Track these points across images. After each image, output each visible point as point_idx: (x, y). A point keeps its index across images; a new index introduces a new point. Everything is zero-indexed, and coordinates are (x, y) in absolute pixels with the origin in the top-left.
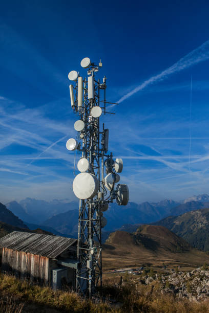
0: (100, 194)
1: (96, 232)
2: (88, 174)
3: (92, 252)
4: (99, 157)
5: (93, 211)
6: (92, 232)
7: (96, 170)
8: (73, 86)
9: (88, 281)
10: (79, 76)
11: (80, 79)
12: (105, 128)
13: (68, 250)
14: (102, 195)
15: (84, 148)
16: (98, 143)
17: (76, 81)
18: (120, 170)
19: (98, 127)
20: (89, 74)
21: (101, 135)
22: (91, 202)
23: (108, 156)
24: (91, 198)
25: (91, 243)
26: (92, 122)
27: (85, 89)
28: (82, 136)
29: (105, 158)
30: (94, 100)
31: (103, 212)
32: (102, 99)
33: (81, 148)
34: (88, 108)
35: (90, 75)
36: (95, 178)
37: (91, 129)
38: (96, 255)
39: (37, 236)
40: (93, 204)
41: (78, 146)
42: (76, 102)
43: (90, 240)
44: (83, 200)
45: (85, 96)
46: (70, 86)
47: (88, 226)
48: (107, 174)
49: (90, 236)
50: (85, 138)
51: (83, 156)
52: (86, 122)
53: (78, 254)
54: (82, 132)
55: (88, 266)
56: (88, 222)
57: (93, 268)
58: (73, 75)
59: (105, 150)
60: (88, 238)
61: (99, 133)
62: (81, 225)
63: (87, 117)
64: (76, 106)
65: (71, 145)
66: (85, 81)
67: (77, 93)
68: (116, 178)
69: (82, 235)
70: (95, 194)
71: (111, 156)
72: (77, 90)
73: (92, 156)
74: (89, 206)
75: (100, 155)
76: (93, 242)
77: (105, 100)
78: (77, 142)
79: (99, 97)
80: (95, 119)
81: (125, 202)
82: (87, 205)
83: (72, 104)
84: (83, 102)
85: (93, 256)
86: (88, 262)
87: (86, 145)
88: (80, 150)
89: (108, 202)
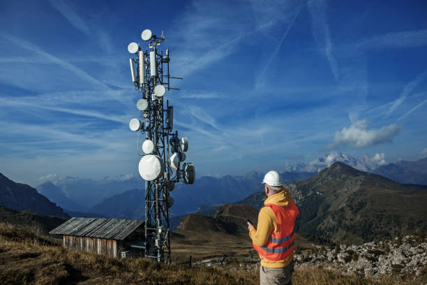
0: (165, 174)
1: (163, 211)
2: (153, 156)
3: (160, 231)
4: (163, 136)
5: (159, 191)
6: (159, 212)
7: (161, 150)
8: (133, 60)
9: (156, 259)
10: (140, 49)
11: (141, 53)
12: (169, 105)
13: (135, 232)
14: (168, 175)
15: (148, 128)
16: (162, 122)
17: (137, 54)
18: (186, 149)
19: (162, 105)
20: (151, 47)
21: (165, 113)
22: (157, 183)
23: (173, 135)
24: (158, 179)
25: (159, 223)
26: (156, 100)
27: (147, 64)
28: (145, 115)
29: (170, 137)
30: (157, 77)
31: (170, 192)
32: (165, 73)
33: (145, 128)
34: (151, 84)
35: (152, 50)
36: (160, 160)
37: (155, 108)
38: (164, 234)
39: (100, 221)
40: (160, 184)
41: (142, 126)
42: (138, 77)
43: (158, 220)
44: (149, 182)
45: (147, 71)
46: (131, 60)
47: (155, 206)
48: (173, 153)
49: (157, 216)
50: (149, 117)
51: (147, 137)
52: (149, 99)
53: (146, 235)
54: (145, 111)
55: (157, 244)
56: (155, 203)
57: (161, 246)
58: (133, 48)
59: (169, 128)
60: (156, 218)
61: (163, 111)
62: (148, 206)
63: (150, 94)
64: (137, 82)
65: (135, 125)
66: (146, 55)
67: (138, 67)
68: (181, 157)
69: (149, 216)
70: (161, 174)
71: (177, 134)
72: (139, 64)
73: (157, 136)
74: (155, 186)
75: (164, 135)
76: (160, 221)
77: (169, 75)
78: (140, 123)
79: (162, 72)
80: (159, 97)
81: (191, 181)
82: (153, 186)
83: (133, 80)
84: (145, 77)
85: (161, 235)
86: (157, 241)
87: (150, 125)
88: (144, 131)
89: (175, 181)
